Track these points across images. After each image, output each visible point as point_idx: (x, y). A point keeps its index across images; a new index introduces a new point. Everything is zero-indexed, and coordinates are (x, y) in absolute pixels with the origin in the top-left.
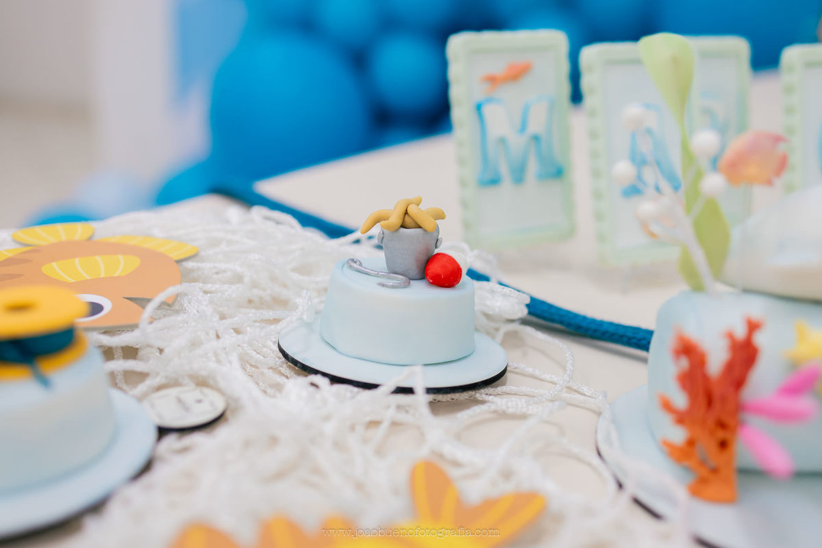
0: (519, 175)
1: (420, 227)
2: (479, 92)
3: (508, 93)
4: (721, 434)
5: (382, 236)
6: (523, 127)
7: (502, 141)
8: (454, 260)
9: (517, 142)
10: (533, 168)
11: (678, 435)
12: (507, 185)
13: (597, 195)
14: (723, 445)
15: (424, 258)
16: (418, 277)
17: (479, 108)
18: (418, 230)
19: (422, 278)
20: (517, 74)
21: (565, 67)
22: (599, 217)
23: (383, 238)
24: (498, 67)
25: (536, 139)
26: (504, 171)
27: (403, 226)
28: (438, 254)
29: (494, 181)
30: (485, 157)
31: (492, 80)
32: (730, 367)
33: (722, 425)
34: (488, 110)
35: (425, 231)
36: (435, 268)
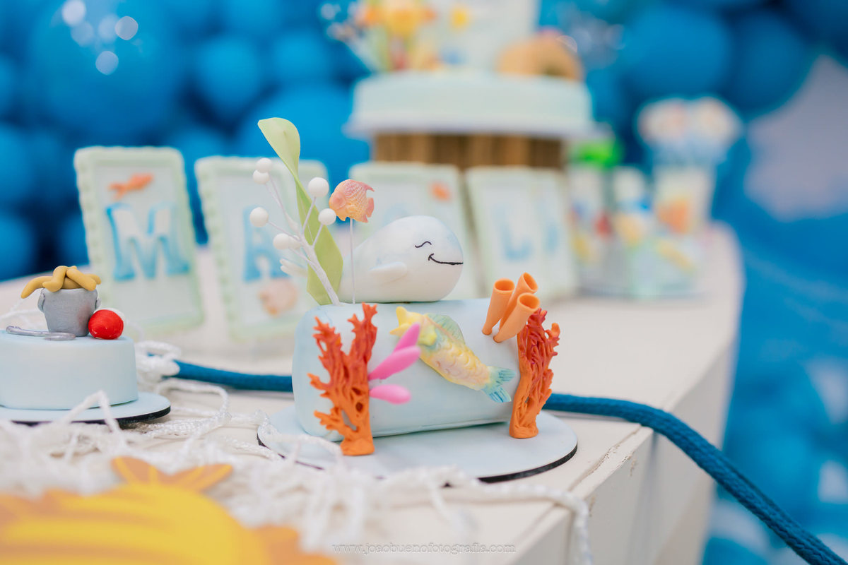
0: (151, 271)
1: (79, 286)
2: (108, 199)
3: (134, 200)
4: (357, 399)
5: (43, 299)
6: (150, 229)
7: (133, 241)
8: (116, 314)
9: (146, 242)
10: (162, 265)
11: (326, 406)
12: (140, 279)
13: (223, 281)
14: (360, 407)
15: (85, 316)
16: (82, 334)
17: (109, 212)
18: (79, 289)
19: (85, 335)
20: (140, 184)
21: (181, 179)
22: (227, 299)
23: (44, 301)
24: (123, 178)
25: (163, 240)
26: (137, 266)
27: (63, 288)
28: (98, 311)
29: (129, 276)
30: (119, 257)
31: (119, 189)
32: (357, 344)
33: (358, 392)
34: (117, 214)
35: (86, 290)
36: (98, 322)
